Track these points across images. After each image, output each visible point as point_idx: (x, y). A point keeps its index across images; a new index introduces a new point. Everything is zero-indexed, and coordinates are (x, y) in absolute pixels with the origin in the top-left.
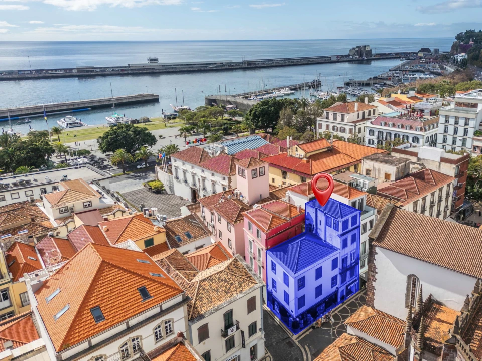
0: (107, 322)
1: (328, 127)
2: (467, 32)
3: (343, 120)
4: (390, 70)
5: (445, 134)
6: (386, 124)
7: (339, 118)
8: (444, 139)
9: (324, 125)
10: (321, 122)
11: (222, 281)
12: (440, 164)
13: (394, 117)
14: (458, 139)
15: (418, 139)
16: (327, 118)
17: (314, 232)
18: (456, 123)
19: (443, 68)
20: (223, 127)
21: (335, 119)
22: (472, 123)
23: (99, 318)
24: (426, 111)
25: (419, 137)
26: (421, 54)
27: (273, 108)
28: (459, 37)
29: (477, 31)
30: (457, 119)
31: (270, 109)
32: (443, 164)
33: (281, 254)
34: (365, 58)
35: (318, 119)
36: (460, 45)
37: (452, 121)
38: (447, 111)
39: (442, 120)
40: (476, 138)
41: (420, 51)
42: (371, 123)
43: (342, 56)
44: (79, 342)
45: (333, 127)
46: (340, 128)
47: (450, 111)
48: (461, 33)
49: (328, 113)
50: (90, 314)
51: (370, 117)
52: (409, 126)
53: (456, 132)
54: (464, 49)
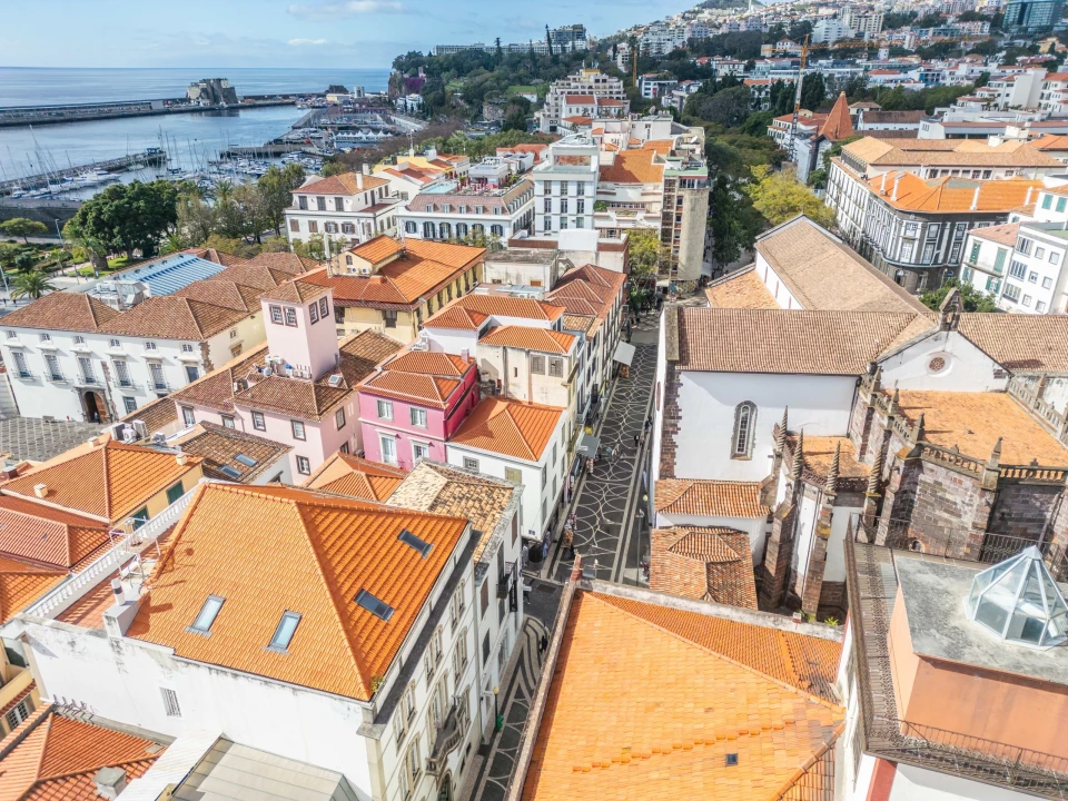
0: (400, 613)
1: (313, 226)
2: (410, 55)
3: (340, 207)
4: (294, 128)
5: (548, 214)
6: (436, 208)
7: (331, 205)
8: (546, 223)
9: (304, 222)
10: (295, 218)
11: (461, 499)
12: (597, 255)
13: (448, 194)
14: (570, 219)
15: (501, 228)
16: (302, 208)
17: (502, 393)
18: (564, 192)
19: (389, 121)
20: (17, 259)
21: (322, 206)
22: (589, 190)
23: (382, 610)
24: (489, 180)
25: (501, 224)
26: (332, 98)
27: (142, 203)
28: (398, 64)
29: (425, 54)
30: (564, 184)
31: (135, 205)
32: (602, 254)
33: (483, 439)
34: (226, 106)
35: (287, 211)
36: (405, 80)
37: (556, 189)
38: (540, 172)
39: (539, 189)
40: (597, 214)
41: (328, 92)
42: (407, 207)
43: (174, 101)
44: (386, 669)
45: (326, 225)
46: (343, 225)
47: (546, 170)
48: (400, 57)
49: (303, 199)
50: (361, 610)
51: (384, 201)
52: (480, 207)
53: (564, 208)
54: (413, 86)
